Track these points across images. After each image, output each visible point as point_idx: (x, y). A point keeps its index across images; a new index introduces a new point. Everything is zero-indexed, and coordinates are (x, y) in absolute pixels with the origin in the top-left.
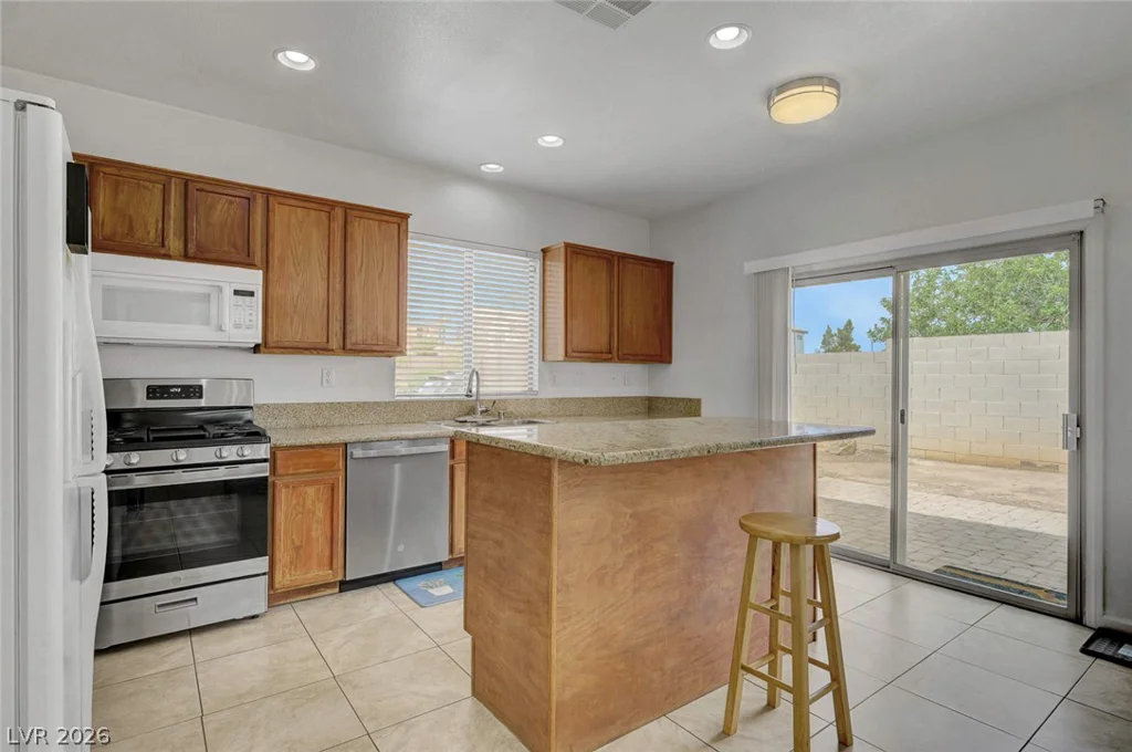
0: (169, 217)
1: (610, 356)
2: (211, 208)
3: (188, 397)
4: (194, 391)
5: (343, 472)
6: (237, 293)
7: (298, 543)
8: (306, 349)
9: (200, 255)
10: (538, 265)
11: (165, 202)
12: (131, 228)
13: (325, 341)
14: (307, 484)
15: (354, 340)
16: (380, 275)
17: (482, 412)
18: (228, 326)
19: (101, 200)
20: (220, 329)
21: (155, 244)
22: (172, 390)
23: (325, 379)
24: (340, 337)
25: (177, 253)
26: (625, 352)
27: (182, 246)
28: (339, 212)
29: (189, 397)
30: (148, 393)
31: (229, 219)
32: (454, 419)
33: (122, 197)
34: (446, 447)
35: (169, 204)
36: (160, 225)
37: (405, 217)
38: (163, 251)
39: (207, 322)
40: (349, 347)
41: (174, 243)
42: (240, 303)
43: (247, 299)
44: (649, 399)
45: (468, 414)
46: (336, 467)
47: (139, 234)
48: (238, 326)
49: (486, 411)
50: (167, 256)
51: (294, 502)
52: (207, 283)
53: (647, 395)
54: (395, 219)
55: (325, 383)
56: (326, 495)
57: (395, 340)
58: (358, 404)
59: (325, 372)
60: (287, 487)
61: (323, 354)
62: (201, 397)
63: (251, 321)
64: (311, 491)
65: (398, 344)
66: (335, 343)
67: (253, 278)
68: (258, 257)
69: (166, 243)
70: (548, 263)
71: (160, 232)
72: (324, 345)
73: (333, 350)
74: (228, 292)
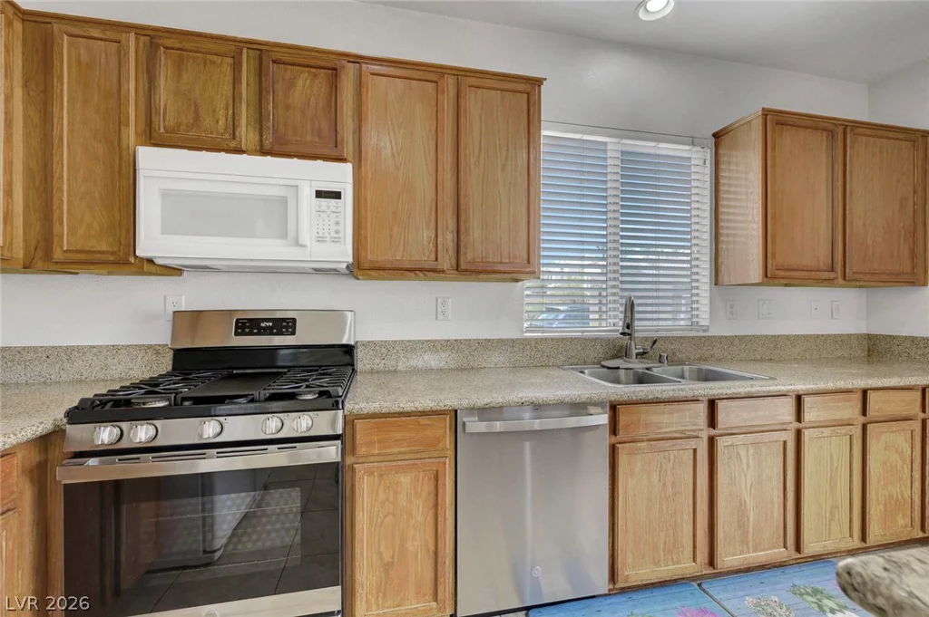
0: (241, 99)
1: (832, 275)
2: (291, 84)
3: (280, 333)
4: (285, 325)
5: (451, 453)
6: (320, 194)
7: (387, 558)
8: (408, 270)
9: (277, 148)
10: (708, 155)
11: (236, 80)
12: (197, 118)
13: (433, 257)
14: (399, 470)
15: (470, 256)
16: (503, 168)
17: (637, 354)
18: (306, 238)
19: (162, 82)
20: (297, 244)
21: (227, 136)
22: (263, 325)
23: (440, 310)
24: (452, 252)
25: (251, 147)
26: (854, 270)
27: (258, 137)
28: (450, 82)
29: (282, 334)
30: (237, 327)
31: (313, 100)
32: (599, 363)
33: (185, 78)
34: (603, 419)
35: (240, 82)
36: (231, 112)
37: (537, 82)
38: (233, 144)
39: (283, 235)
40: (463, 266)
41: (247, 134)
42: (323, 208)
43: (333, 202)
44: (869, 337)
45: (615, 357)
46: (441, 445)
47: (207, 122)
48: (320, 240)
49: (644, 353)
50: (239, 151)
51: (382, 496)
52: (281, 182)
53: (864, 331)
54: (521, 87)
55: (440, 317)
56: (428, 487)
57: (526, 257)
58: (479, 342)
59: (440, 301)
60: (371, 474)
61: (434, 279)
62: (293, 333)
63: (337, 232)
64: (405, 480)
65: (529, 262)
66: (446, 262)
67: (340, 175)
68: (349, 149)
69: (237, 134)
70: (721, 151)
71: (230, 119)
72: (432, 264)
73: (443, 271)
74: (307, 193)
